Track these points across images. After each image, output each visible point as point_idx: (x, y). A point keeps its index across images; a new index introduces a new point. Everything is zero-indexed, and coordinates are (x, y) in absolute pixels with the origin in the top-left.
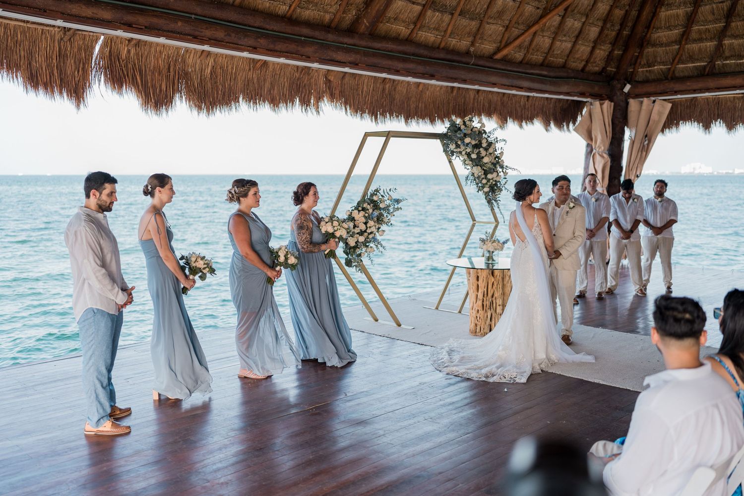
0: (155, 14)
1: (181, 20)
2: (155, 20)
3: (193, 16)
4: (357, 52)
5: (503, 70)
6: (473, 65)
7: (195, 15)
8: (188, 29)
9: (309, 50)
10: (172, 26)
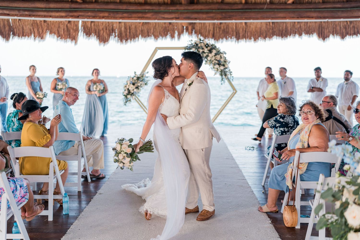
0: (80, 11)
1: (90, 12)
2: (80, 14)
3: (96, 10)
4: (177, 13)
5: (294, 9)
6: (266, 9)
7: (97, 9)
8: (93, 14)
9: (148, 15)
10: (87, 14)
